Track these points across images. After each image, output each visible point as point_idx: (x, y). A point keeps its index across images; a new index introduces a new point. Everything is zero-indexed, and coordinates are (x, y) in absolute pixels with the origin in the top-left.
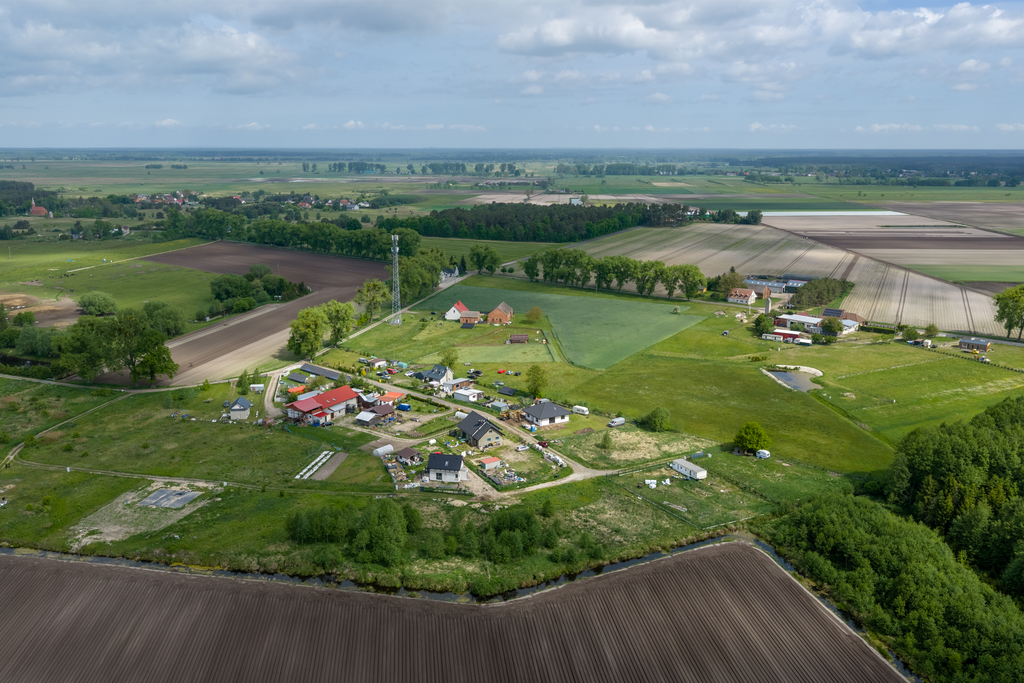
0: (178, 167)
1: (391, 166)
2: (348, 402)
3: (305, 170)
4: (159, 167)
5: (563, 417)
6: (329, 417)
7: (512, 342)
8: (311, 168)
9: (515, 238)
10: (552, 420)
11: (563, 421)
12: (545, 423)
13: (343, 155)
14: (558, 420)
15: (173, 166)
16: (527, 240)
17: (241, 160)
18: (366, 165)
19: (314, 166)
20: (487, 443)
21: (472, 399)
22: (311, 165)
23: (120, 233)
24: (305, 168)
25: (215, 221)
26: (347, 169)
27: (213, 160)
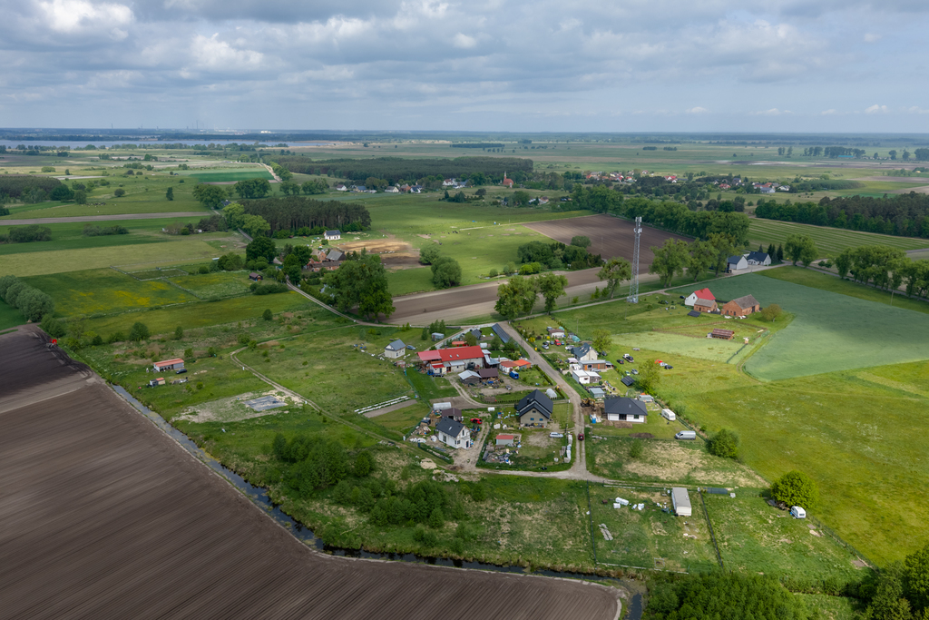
0: (669, 149)
1: (870, 152)
2: (472, 361)
3: (780, 153)
4: (654, 149)
5: (637, 417)
6: (444, 370)
7: (714, 336)
8: (786, 152)
9: (896, 232)
10: (623, 416)
11: (636, 420)
12: (614, 418)
13: (847, 139)
14: (630, 419)
15: (665, 149)
16: (910, 236)
17: (734, 144)
18: (844, 149)
19: (790, 150)
20: (530, 422)
21: (582, 381)
22: (787, 148)
23: (536, 203)
24: (781, 151)
25: (601, 196)
26: (823, 153)
27: (710, 143)
